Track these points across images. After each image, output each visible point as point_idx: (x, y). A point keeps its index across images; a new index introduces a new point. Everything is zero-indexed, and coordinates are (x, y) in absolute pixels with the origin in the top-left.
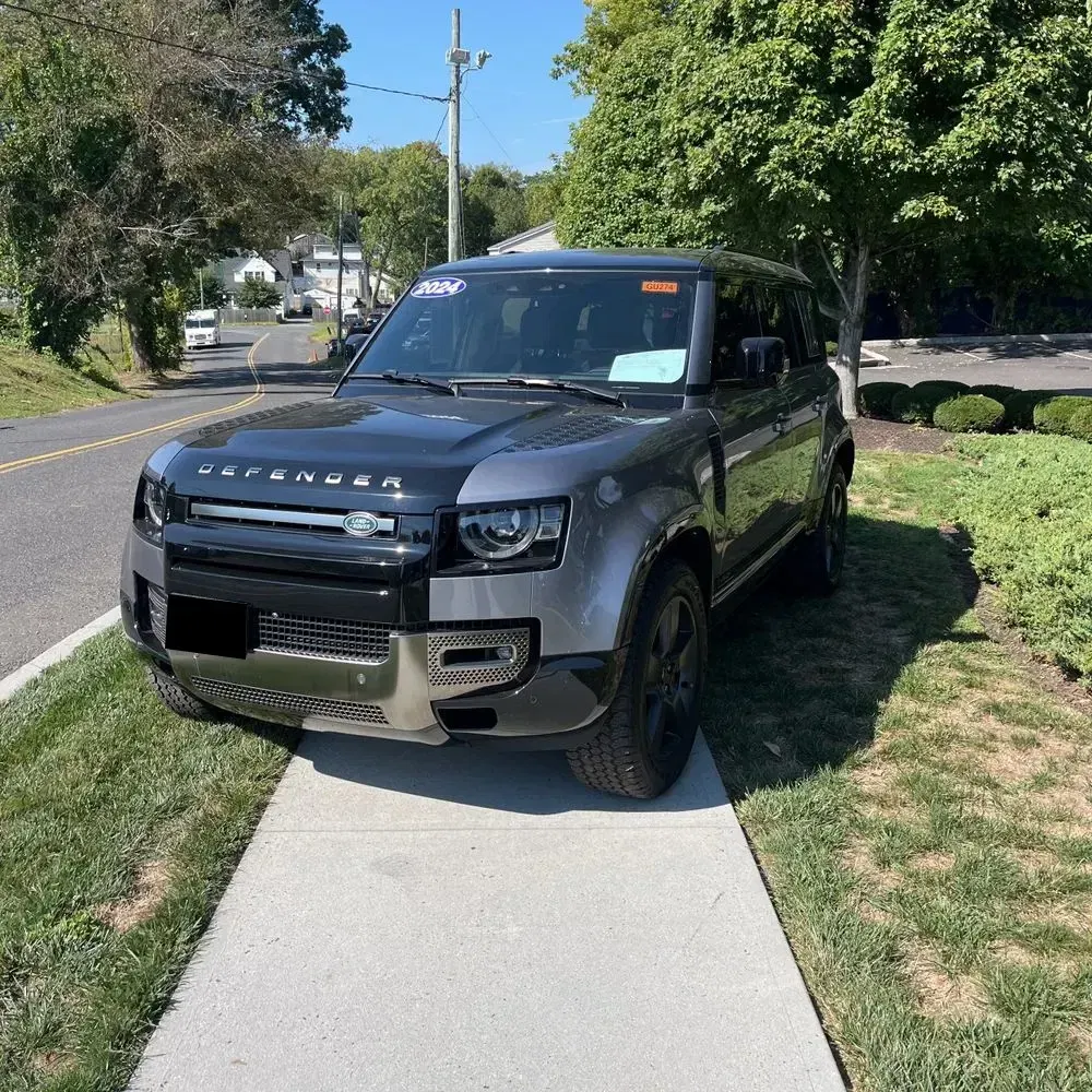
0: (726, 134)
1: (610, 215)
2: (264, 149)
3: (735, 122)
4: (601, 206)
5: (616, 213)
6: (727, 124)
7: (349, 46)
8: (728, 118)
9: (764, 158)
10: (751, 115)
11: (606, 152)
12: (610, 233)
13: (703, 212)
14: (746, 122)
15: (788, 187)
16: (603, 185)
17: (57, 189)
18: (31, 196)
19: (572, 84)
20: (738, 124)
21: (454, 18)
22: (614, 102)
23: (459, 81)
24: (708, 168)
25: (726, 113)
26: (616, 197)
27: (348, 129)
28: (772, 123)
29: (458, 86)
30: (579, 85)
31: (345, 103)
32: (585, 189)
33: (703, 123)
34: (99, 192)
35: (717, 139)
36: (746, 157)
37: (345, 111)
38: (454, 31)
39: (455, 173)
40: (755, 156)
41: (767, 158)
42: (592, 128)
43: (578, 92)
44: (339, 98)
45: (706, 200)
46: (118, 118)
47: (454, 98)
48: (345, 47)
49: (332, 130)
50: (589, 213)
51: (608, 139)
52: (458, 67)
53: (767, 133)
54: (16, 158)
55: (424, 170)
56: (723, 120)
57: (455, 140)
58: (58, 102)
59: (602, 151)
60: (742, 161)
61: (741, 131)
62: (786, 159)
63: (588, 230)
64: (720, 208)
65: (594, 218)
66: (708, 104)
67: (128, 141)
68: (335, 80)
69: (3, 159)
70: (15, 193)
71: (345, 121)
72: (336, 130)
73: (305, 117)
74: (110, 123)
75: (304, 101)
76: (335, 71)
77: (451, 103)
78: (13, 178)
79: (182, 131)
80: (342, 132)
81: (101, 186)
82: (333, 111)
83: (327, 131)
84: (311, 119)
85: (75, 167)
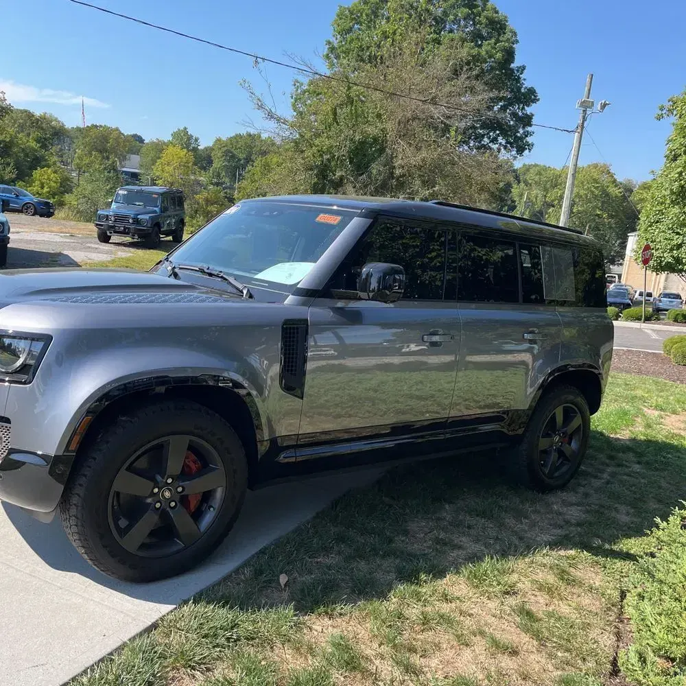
7: (538, 100)
12: (672, 226)
17: (338, 174)
18: (325, 177)
21: (588, 80)
23: (584, 119)
27: (530, 150)
29: (583, 123)
31: (531, 135)
34: (361, 178)
37: (529, 139)
38: (586, 89)
44: (528, 132)
46: (380, 137)
47: (579, 130)
48: (535, 100)
49: (521, 150)
50: (659, 211)
52: (585, 111)
54: (321, 156)
55: (596, 181)
58: (348, 127)
63: (657, 222)
67: (382, 151)
68: (527, 120)
69: (314, 156)
70: (317, 175)
71: (528, 145)
72: (523, 152)
73: (503, 142)
74: (375, 139)
75: (504, 133)
76: (526, 114)
77: (576, 134)
78: (317, 166)
79: (410, 145)
80: (526, 152)
81: (362, 174)
82: (521, 139)
83: (517, 151)
84: (507, 143)
85: (351, 162)
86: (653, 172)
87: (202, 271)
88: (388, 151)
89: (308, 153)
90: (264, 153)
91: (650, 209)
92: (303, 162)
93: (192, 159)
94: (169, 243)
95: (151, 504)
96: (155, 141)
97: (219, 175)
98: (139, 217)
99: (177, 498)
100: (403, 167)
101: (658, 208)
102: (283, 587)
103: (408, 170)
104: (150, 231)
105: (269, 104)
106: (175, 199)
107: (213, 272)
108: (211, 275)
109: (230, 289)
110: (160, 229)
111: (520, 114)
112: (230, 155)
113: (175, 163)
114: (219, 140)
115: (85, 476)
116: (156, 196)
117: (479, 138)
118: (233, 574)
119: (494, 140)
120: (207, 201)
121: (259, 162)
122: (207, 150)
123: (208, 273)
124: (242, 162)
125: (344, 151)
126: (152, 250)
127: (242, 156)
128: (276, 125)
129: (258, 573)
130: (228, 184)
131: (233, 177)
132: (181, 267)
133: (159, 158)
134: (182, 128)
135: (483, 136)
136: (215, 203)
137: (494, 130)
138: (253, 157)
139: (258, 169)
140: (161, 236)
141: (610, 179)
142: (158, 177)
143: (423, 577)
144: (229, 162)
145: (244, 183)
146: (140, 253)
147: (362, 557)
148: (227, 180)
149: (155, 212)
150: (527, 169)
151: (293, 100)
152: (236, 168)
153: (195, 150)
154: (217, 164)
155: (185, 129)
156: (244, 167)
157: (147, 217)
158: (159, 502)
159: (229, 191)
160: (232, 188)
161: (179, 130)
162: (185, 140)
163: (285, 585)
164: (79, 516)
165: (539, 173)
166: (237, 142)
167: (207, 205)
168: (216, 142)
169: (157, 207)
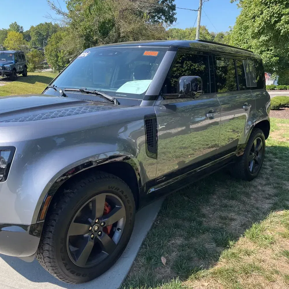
0: (267, 12)
1: (243, 44)
2: (148, 27)
3: (271, 8)
4: (240, 41)
5: (244, 43)
6: (268, 9)
8: (269, 7)
9: (279, 20)
10: (276, 6)
11: (244, 24)
13: (261, 40)
14: (274, 8)
15: (287, 30)
16: (242, 35)
17: (95, 38)
18: (89, 40)
19: (237, 5)
20: (272, 9)
22: (248, 9)
23: (201, 5)
24: (260, 24)
25: (268, 6)
26: (245, 38)
27: (175, 21)
28: (283, 8)
29: (201, 6)
30: (240, 5)
31: (175, 14)
32: (236, 36)
33: (260, 9)
34: (105, 39)
35: (264, 14)
36: (274, 20)
37: (175, 16)
39: (198, 32)
40: (277, 19)
41: (281, 20)
42: (240, 17)
43: (239, 7)
44: (174, 13)
45: (262, 36)
46: (112, 19)
47: (200, 10)
49: (171, 22)
50: (236, 43)
51: (245, 20)
52: (201, 1)
53: (281, 12)
54: (86, 30)
56: (267, 8)
57: (199, 22)
58: (96, 15)
59: (242, 24)
60: (272, 21)
61: (272, 11)
62: (287, 20)
64: (266, 38)
65: (238, 45)
66: (263, 3)
67: (113, 25)
68: (173, 8)
69: (82, 30)
70: (85, 39)
71: (175, 19)
72: (173, 22)
73: (164, 18)
74: (109, 21)
75: (164, 14)
76: (173, 5)
77: (199, 11)
78: (85, 35)
79: (126, 22)
80: (174, 22)
81: (106, 37)
82: (172, 16)
83: (170, 22)
84: (166, 19)
85: (100, 32)
86: (230, 27)
87: (82, 91)
88: (116, 26)
89: (80, 29)
90: (55, 32)
91: (232, 43)
92: (77, 33)
93: (22, 37)
94: (21, 77)
95: (88, 237)
96: (2, 29)
97: (35, 44)
98: (5, 66)
99: (101, 229)
100: (124, 32)
101: (236, 42)
102: (165, 264)
103: (126, 34)
104: (12, 72)
105: (58, 7)
106: (20, 56)
107: (90, 91)
108: (88, 93)
109: (104, 100)
110: (16, 71)
111: (170, 5)
112: (39, 34)
113: (15, 39)
114: (32, 27)
115: (51, 232)
116: (12, 55)
117: (153, 17)
118: (135, 262)
119: (159, 18)
120: (32, 56)
121: (53, 36)
122: (27, 32)
123: (86, 92)
124: (45, 37)
125: (96, 27)
126: (14, 82)
127: (44, 34)
128: (62, 16)
129: (149, 259)
130: (40, 48)
131: (42, 44)
132: (66, 90)
133: (7, 37)
134: (14, 22)
135: (155, 16)
136: (37, 57)
137: (159, 13)
138: (50, 34)
139: (53, 39)
140: (17, 74)
141: (206, 32)
142: (7, 46)
143: (231, 243)
144: (39, 37)
145: (49, 46)
146: (9, 83)
147: (193, 236)
148: (39, 46)
149: (12, 63)
150: (172, 30)
151: (67, 5)
152: (42, 39)
153: (22, 32)
154: (33, 39)
155: (15, 22)
156: (46, 39)
157: (9, 65)
158: (93, 234)
159: (41, 51)
160: (42, 49)
161: (13, 23)
162: (16, 28)
163: (166, 264)
164: (51, 256)
165: (177, 32)
166: (41, 27)
167: (33, 58)
168: (31, 28)
169: (13, 60)
